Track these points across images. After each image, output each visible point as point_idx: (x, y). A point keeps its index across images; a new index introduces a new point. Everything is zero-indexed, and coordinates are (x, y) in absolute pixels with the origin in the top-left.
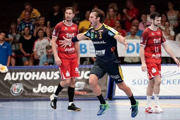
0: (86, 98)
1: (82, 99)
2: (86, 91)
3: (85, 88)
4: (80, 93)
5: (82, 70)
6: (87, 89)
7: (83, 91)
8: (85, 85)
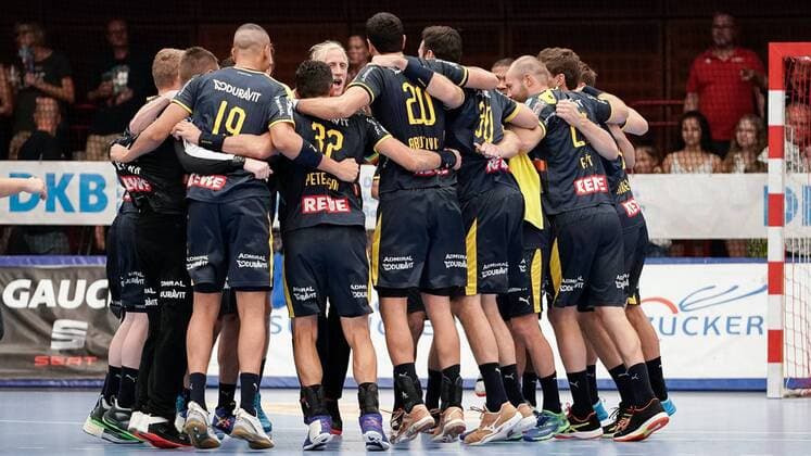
0: (90, 380)
1: (77, 383)
2: (91, 354)
3: (90, 344)
4: (71, 361)
5: (79, 273)
6: (94, 346)
7: (83, 356)
8: (88, 331)
